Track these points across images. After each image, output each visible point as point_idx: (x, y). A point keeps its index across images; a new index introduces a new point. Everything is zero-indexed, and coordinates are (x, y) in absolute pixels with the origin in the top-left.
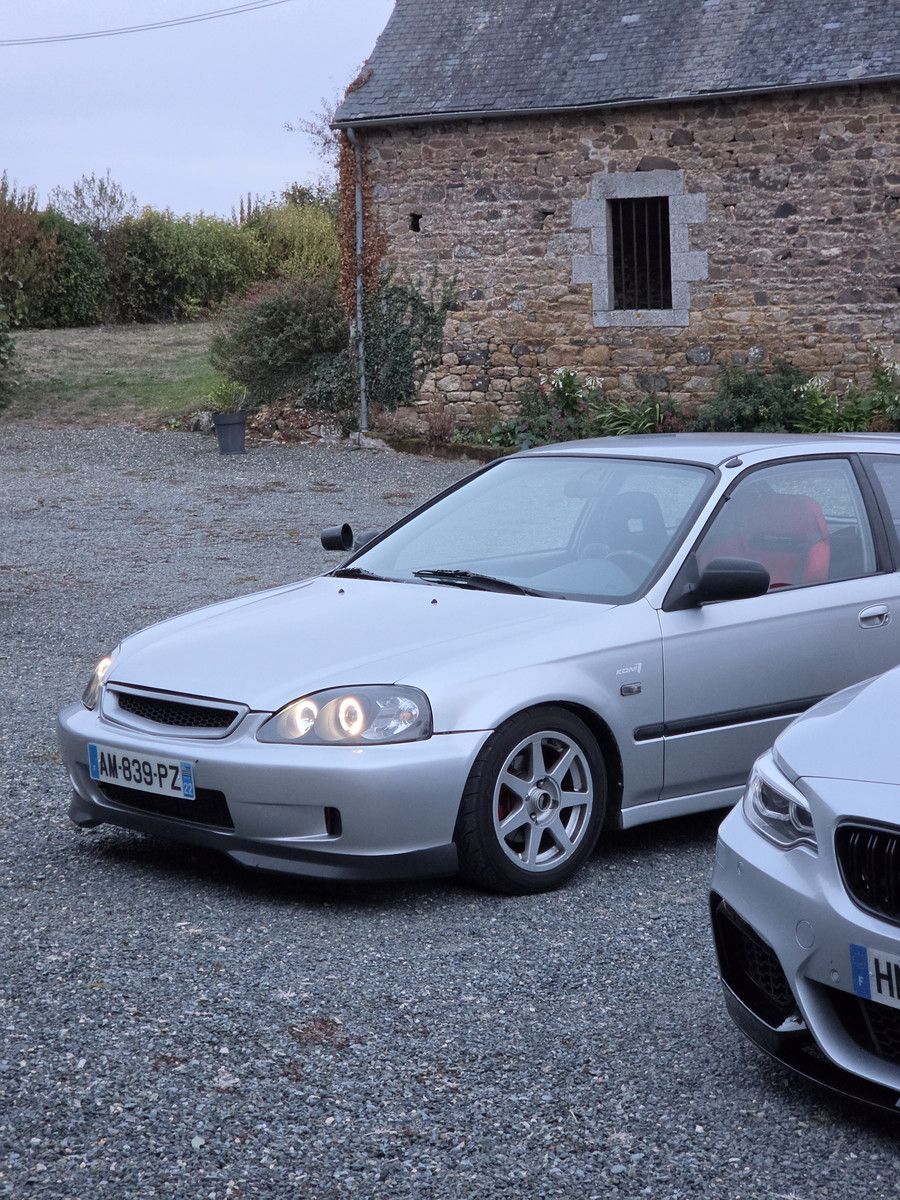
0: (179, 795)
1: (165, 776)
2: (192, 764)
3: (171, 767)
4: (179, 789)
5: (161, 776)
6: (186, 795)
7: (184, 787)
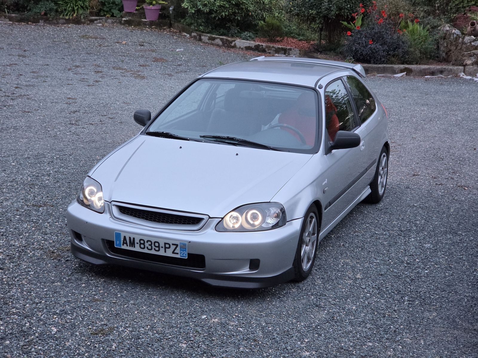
0: (178, 256)
1: (169, 248)
2: (187, 243)
3: (173, 244)
4: (177, 254)
5: (166, 248)
6: (181, 256)
7: (181, 253)
